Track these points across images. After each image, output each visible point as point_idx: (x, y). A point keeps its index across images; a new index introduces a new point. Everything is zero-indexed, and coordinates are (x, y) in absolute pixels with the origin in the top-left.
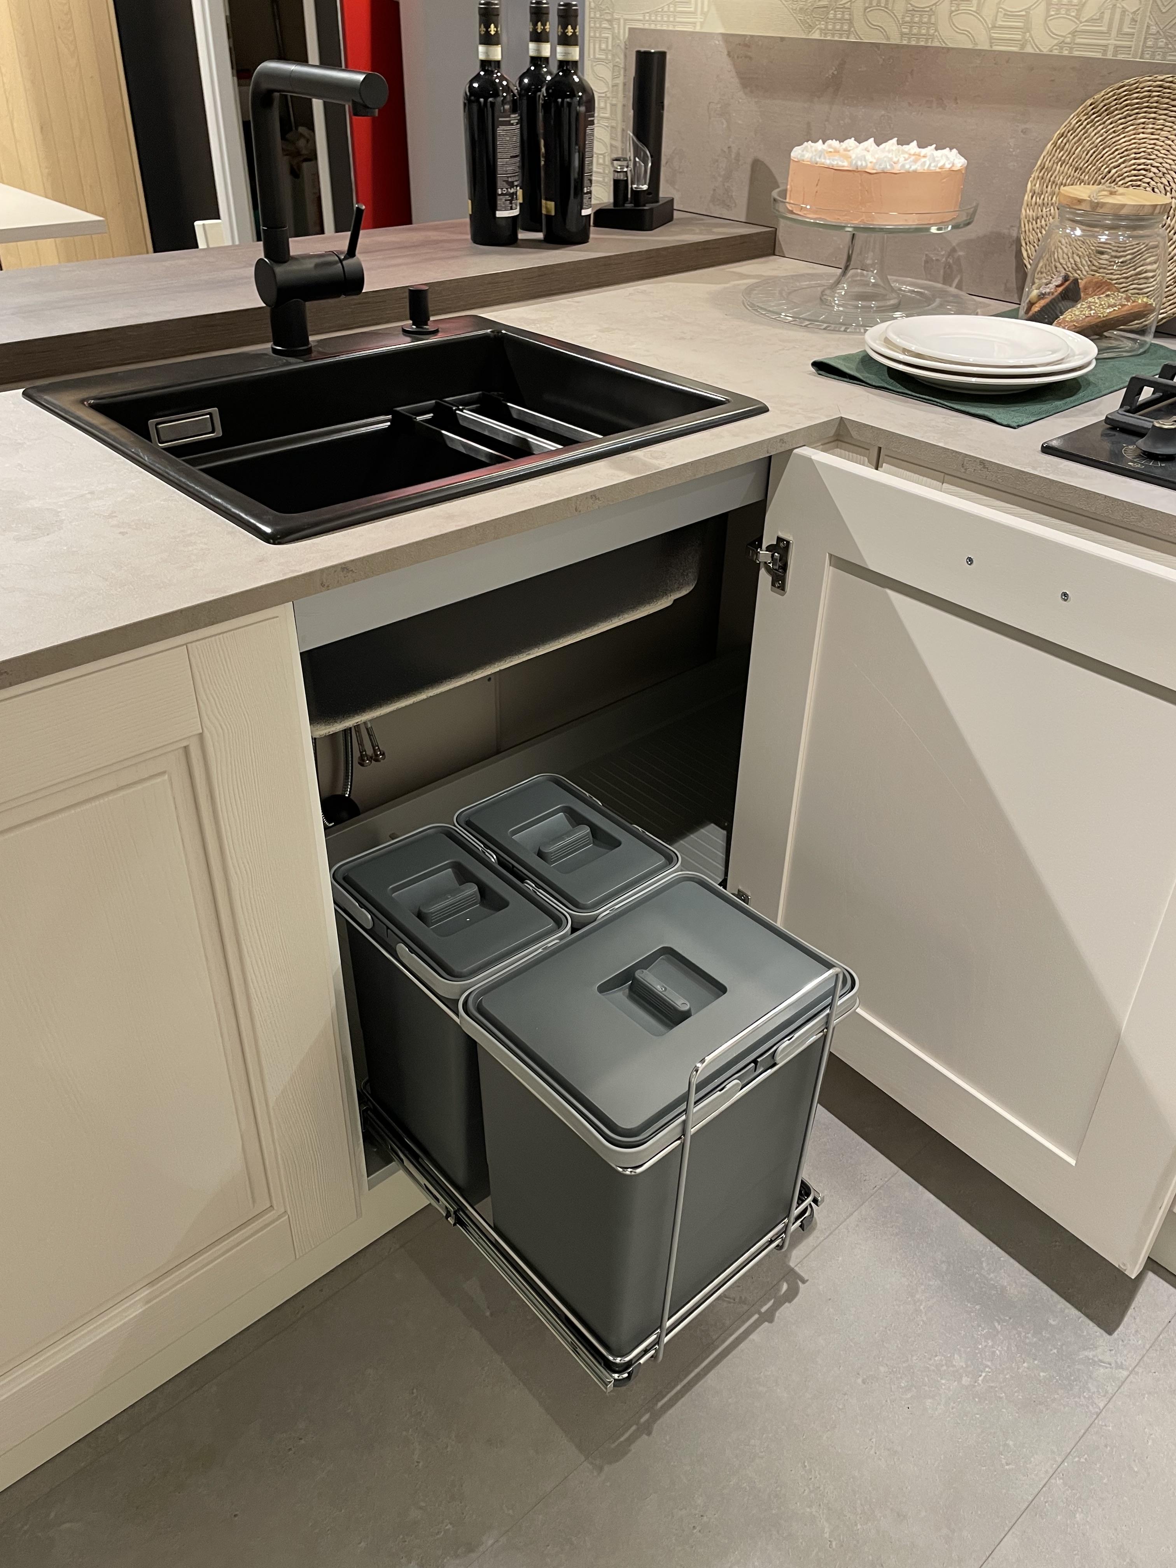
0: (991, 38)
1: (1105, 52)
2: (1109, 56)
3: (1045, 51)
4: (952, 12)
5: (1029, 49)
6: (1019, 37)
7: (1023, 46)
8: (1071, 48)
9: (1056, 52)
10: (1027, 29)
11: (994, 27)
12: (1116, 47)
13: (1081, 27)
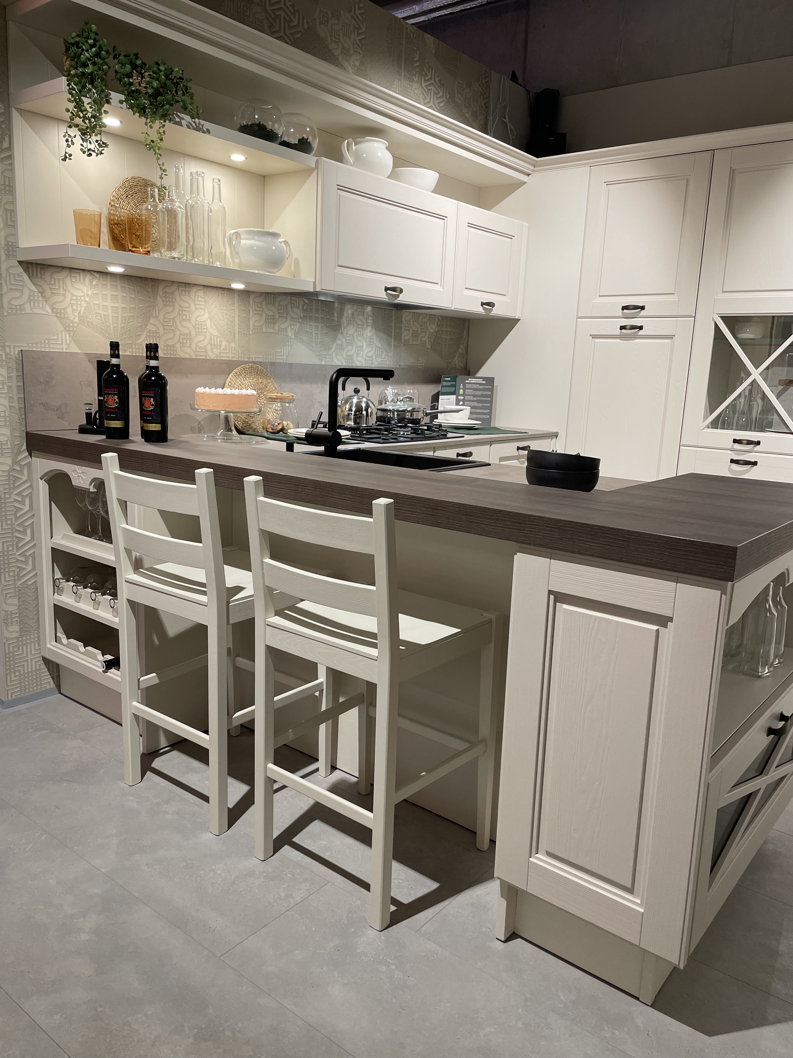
0: (196, 355)
1: (229, 358)
2: (230, 359)
3: (213, 358)
4: (181, 346)
5: (208, 358)
6: (204, 354)
7: (206, 357)
8: (220, 357)
9: (216, 358)
10: (206, 352)
11: (196, 351)
12: (232, 357)
13: (221, 351)
